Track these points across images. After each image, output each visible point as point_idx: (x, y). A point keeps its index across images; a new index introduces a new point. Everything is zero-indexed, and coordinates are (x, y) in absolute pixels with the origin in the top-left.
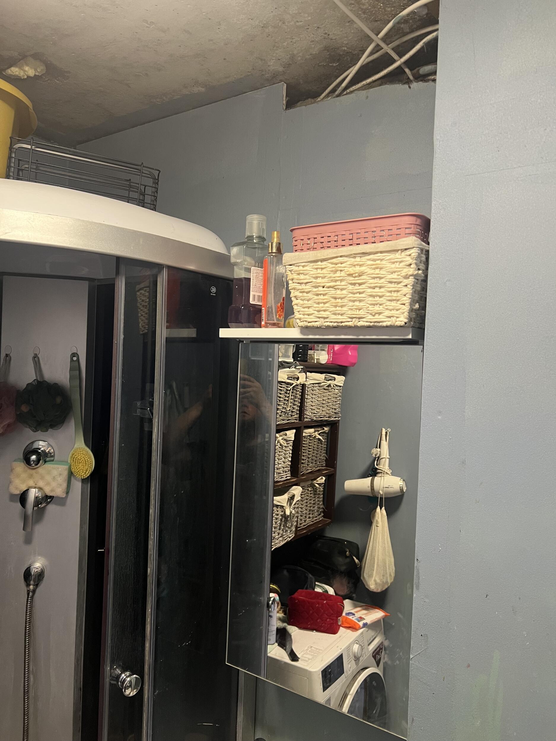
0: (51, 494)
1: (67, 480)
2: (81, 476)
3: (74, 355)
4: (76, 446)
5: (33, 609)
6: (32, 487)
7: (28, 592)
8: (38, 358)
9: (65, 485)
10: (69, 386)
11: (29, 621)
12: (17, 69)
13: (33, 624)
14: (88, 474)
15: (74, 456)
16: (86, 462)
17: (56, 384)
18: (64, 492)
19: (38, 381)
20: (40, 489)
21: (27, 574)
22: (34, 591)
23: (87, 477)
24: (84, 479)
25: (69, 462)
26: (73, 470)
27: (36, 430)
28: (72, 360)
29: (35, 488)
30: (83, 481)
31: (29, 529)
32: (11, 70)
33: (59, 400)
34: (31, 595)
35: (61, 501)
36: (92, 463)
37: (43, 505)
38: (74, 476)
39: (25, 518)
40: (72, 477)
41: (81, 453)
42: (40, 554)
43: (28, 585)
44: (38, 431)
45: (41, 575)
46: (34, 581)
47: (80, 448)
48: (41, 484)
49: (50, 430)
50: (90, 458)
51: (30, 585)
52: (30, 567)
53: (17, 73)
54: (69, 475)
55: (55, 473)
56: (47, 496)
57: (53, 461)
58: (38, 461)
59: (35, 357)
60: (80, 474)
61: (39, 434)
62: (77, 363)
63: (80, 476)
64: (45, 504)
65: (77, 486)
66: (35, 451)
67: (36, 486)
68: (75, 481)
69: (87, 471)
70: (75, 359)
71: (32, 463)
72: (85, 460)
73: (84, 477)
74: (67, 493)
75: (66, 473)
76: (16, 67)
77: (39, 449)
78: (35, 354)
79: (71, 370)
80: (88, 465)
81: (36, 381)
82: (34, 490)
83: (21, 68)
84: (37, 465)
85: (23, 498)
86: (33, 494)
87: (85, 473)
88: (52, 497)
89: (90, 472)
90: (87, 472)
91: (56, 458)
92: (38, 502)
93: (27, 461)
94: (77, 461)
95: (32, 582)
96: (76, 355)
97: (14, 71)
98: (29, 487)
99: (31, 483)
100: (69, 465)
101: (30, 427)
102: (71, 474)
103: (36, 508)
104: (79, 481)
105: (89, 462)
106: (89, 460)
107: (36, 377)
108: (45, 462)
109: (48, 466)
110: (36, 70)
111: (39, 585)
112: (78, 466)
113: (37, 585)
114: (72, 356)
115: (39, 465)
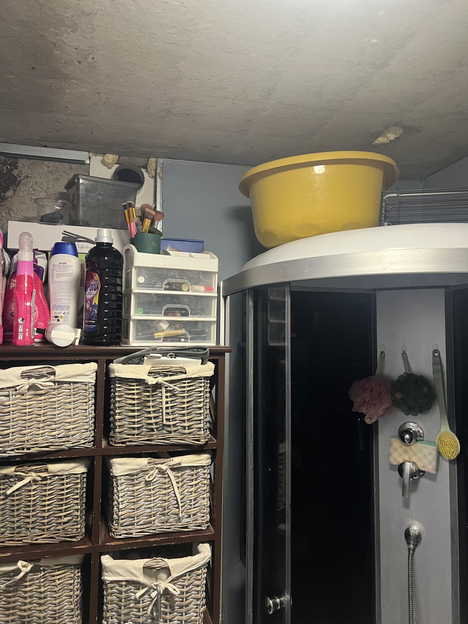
0: (423, 469)
1: (436, 459)
2: (449, 457)
3: (435, 351)
4: (442, 430)
5: (414, 565)
6: (407, 461)
7: (409, 549)
8: (406, 354)
9: (434, 463)
10: (433, 379)
11: (411, 576)
12: (382, 138)
13: (414, 579)
14: (454, 456)
15: (441, 438)
16: (452, 445)
17: (422, 376)
18: (434, 469)
19: (407, 374)
20: (414, 463)
21: (407, 534)
22: (414, 550)
23: (453, 459)
24: (451, 460)
25: (437, 443)
26: (441, 451)
27: (407, 414)
28: (434, 356)
29: (409, 462)
30: (451, 461)
31: (407, 497)
32: (378, 141)
33: (425, 390)
34: (411, 553)
35: (433, 477)
36: (458, 447)
37: (417, 477)
38: (442, 456)
39: (403, 486)
40: (440, 457)
41: (447, 437)
42: (417, 519)
43: (409, 544)
44: (410, 414)
45: (418, 538)
46: (414, 542)
47: (445, 432)
48: (414, 459)
49: (419, 414)
50: (455, 442)
51: (410, 544)
52: (409, 528)
53: (382, 141)
54: (437, 454)
55: (425, 451)
56: (419, 470)
57: (423, 441)
58: (410, 440)
59: (403, 354)
60: (448, 455)
61: (410, 417)
62: (438, 358)
63: (447, 457)
64: (419, 477)
65: (445, 466)
66: (408, 431)
67: (410, 460)
68: (443, 460)
69: (453, 453)
70: (436, 354)
71: (406, 441)
72: (451, 444)
73: (451, 458)
74: (437, 470)
75: (434, 453)
76: (381, 137)
77: (411, 429)
78: (403, 351)
79: (434, 364)
80: (454, 448)
81: (406, 374)
82: (409, 463)
83: (384, 136)
84: (410, 443)
85: (400, 469)
86: (408, 467)
87: (452, 455)
88: (424, 472)
89: (457, 454)
90: (454, 455)
91: (425, 438)
92: (412, 475)
93: (403, 439)
94: (444, 443)
95: (412, 542)
96: (437, 351)
97: (381, 140)
98: (405, 461)
99: (406, 457)
100: (438, 446)
101: (403, 411)
102: (439, 454)
103: (411, 479)
104: (446, 461)
105: (455, 445)
106: (454, 444)
107: (406, 370)
108: (417, 441)
109: (419, 444)
110: (395, 134)
111: (417, 546)
112: (445, 448)
113: (416, 546)
114: (434, 352)
115: (412, 443)
